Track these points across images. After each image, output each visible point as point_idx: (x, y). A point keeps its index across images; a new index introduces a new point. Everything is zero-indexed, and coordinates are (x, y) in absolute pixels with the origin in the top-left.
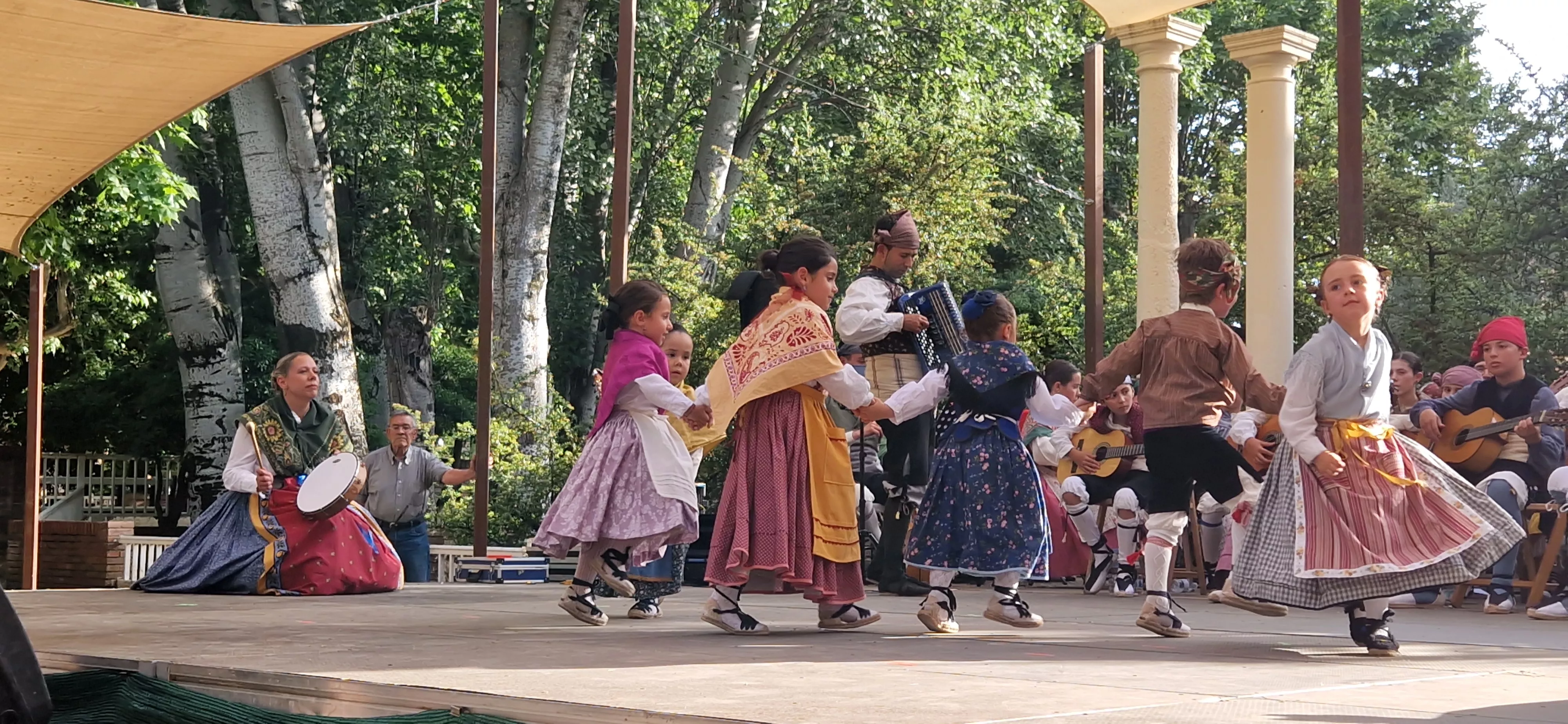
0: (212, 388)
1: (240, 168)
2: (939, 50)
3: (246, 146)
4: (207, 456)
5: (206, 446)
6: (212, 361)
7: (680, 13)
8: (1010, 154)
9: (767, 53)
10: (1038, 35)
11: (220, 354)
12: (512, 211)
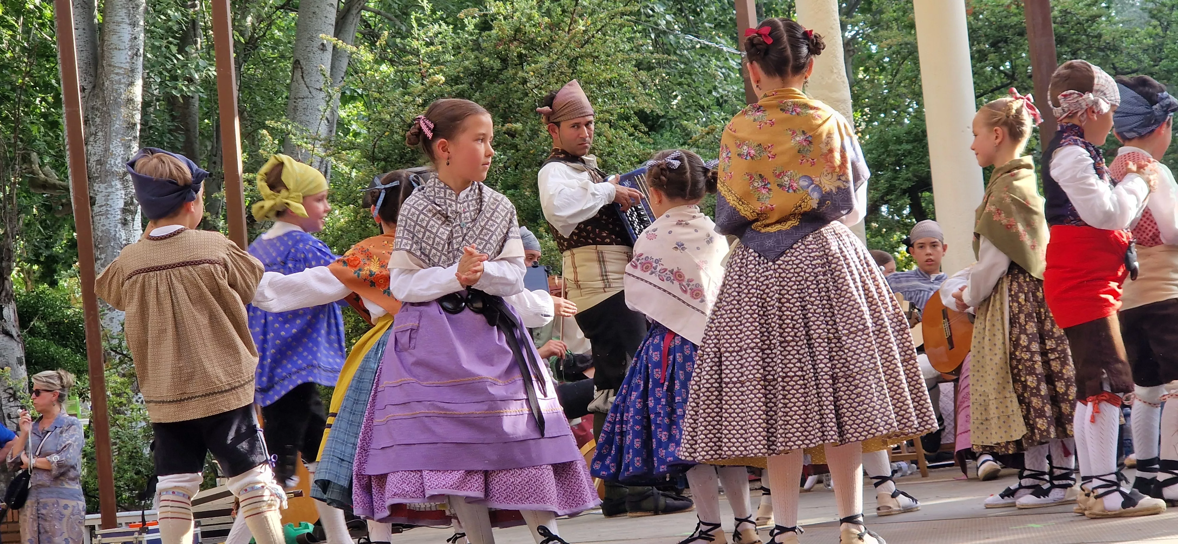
12: (93, 129)
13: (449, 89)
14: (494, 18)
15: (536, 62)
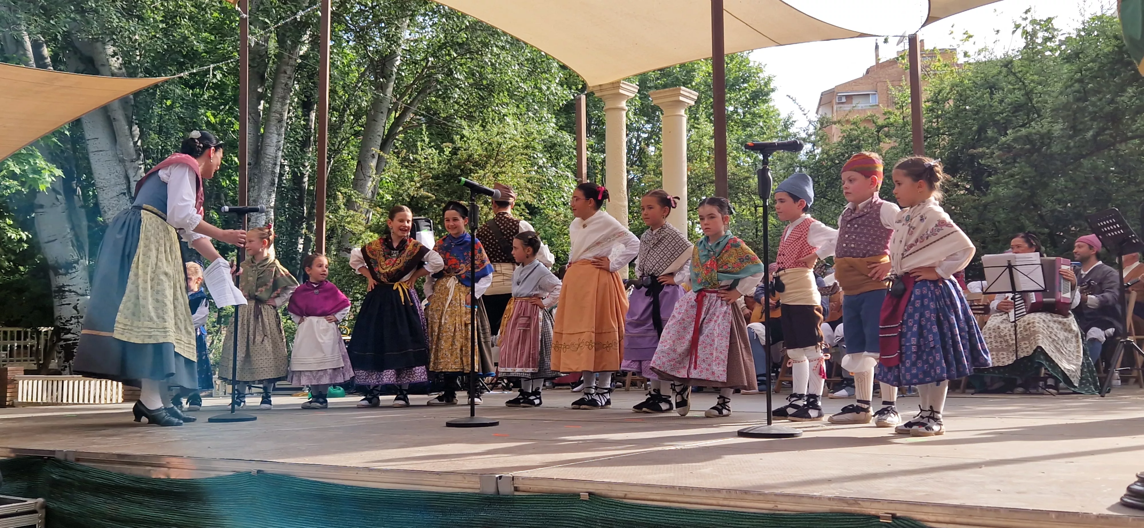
0: (71, 288)
1: (88, 159)
2: (494, 97)
3: (92, 146)
4: (67, 327)
5: (67, 321)
6: (70, 271)
7: (348, 74)
8: (534, 153)
9: (398, 96)
10: (548, 88)
11: (75, 267)
12: (253, 184)
13: (434, 181)
14: (459, 149)
15: (478, 173)
